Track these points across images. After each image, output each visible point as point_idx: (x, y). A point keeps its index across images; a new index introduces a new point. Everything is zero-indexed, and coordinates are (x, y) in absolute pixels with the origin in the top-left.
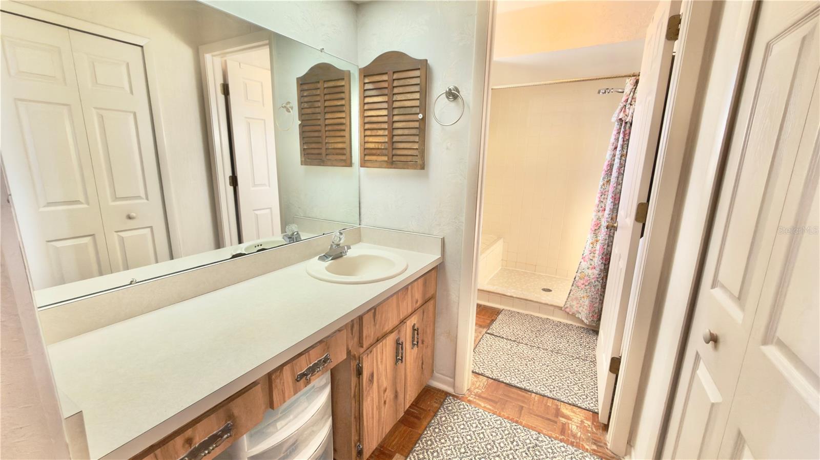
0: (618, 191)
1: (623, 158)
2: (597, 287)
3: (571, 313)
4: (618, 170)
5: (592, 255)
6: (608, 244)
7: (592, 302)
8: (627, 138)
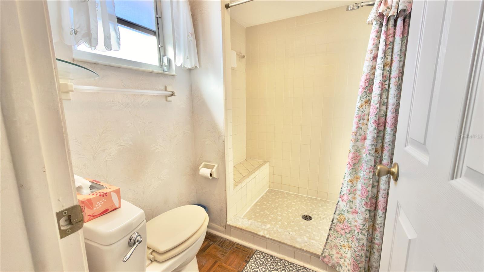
0: (382, 113)
1: (387, 68)
2: (362, 242)
3: (330, 265)
4: (381, 85)
5: (352, 195)
6: (373, 184)
7: (356, 260)
8: (391, 39)
